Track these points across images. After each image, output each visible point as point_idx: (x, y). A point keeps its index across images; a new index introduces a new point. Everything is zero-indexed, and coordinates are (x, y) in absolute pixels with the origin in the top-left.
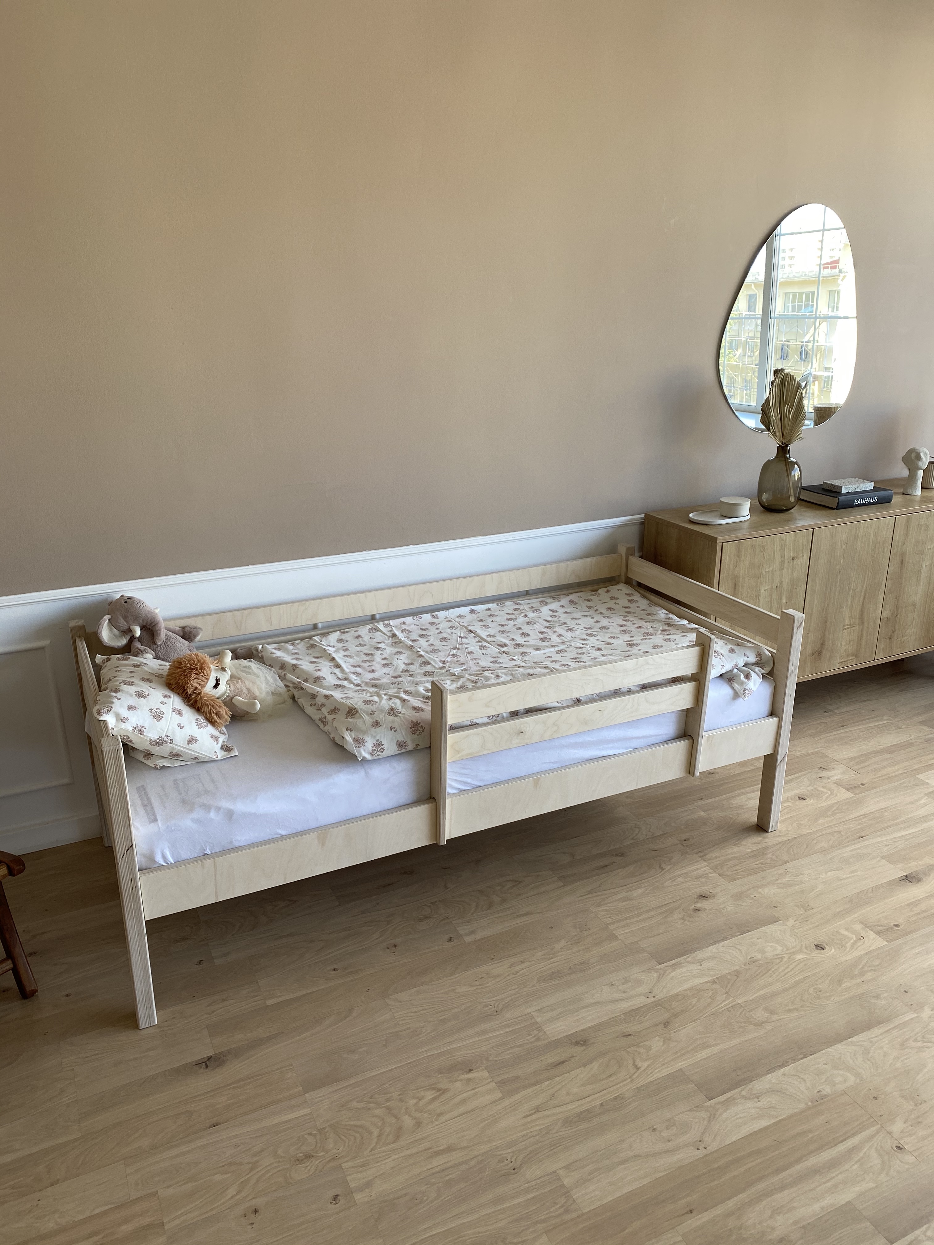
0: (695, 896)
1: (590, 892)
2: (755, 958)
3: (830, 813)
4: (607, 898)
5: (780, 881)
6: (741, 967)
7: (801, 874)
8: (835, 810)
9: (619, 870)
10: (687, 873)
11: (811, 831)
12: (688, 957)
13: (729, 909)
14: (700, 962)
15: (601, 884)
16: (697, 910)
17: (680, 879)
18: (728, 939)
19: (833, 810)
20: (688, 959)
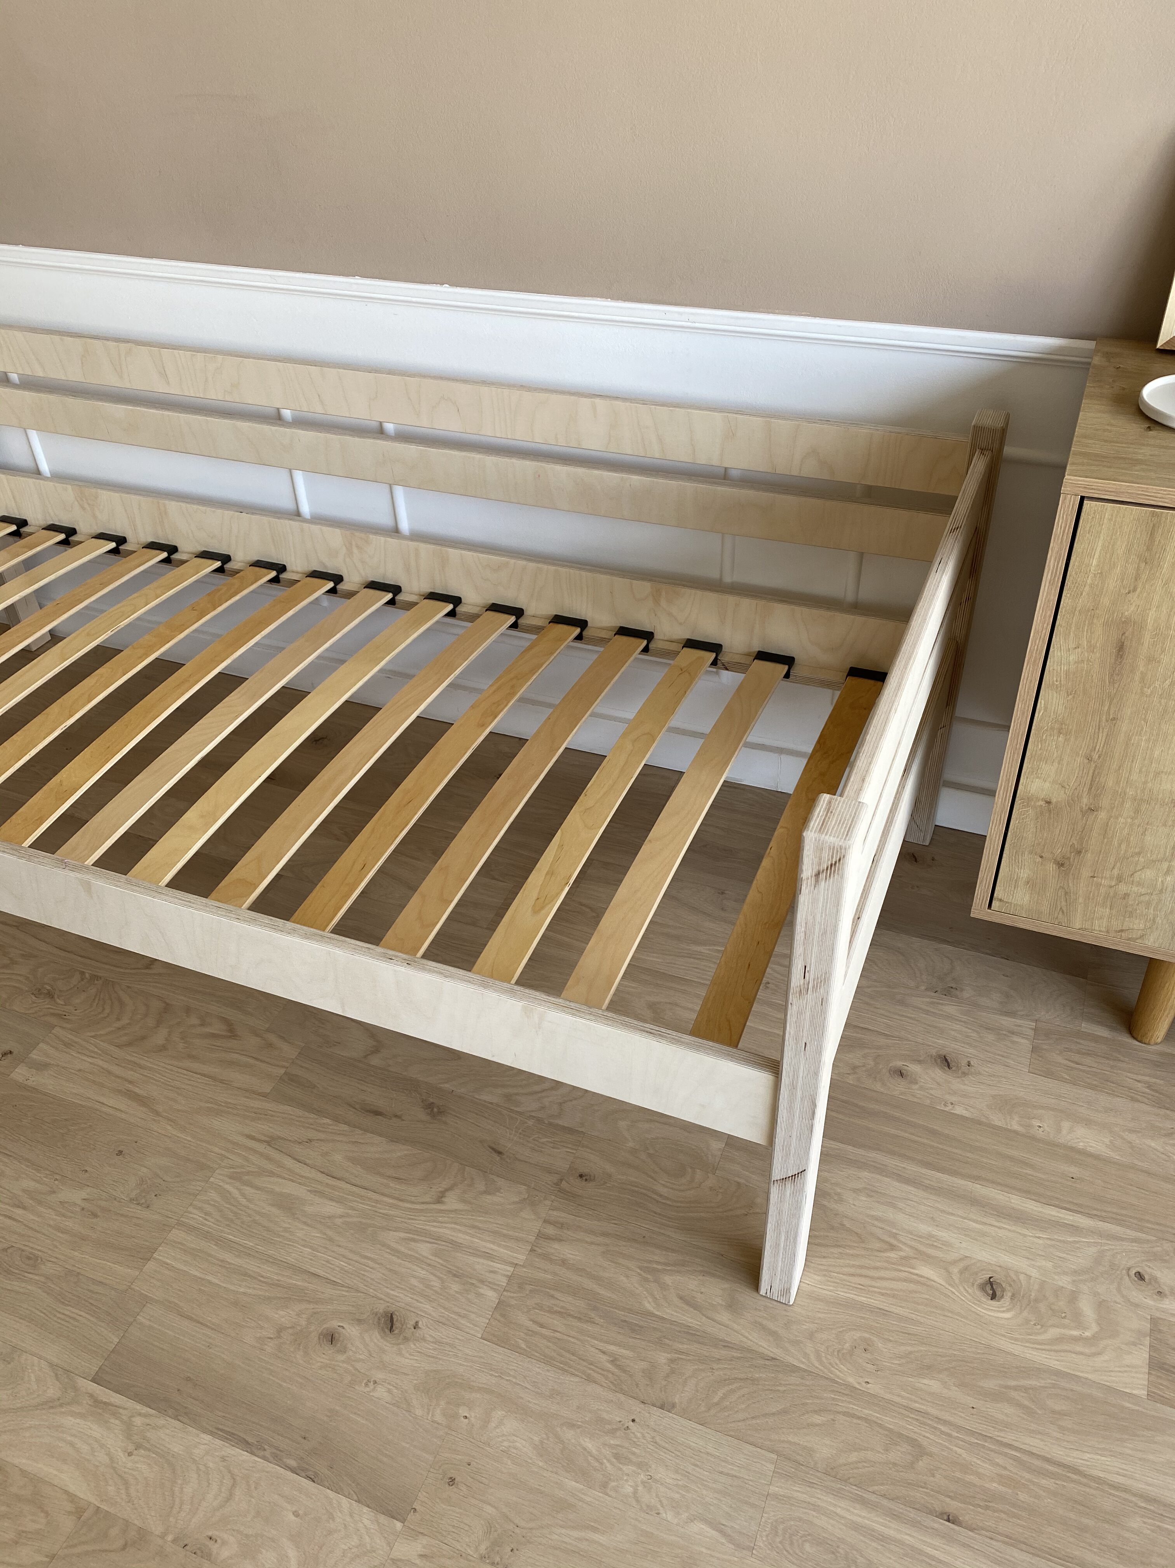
0: (381, 1308)
1: (271, 1141)
2: (214, 1547)
3: (990, 1384)
4: (272, 1174)
5: (569, 1435)
6: (163, 1536)
7: (640, 1465)
8: (1016, 1388)
9: (377, 1139)
10: (456, 1245)
11: (863, 1387)
12: (145, 1416)
13: (381, 1392)
14: (138, 1447)
15: (310, 1140)
16: (331, 1338)
17: (424, 1249)
18: (261, 1453)
19: (1013, 1383)
20: (138, 1421)
